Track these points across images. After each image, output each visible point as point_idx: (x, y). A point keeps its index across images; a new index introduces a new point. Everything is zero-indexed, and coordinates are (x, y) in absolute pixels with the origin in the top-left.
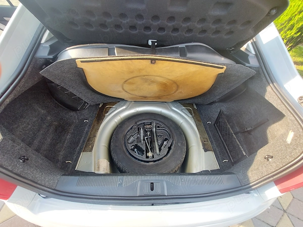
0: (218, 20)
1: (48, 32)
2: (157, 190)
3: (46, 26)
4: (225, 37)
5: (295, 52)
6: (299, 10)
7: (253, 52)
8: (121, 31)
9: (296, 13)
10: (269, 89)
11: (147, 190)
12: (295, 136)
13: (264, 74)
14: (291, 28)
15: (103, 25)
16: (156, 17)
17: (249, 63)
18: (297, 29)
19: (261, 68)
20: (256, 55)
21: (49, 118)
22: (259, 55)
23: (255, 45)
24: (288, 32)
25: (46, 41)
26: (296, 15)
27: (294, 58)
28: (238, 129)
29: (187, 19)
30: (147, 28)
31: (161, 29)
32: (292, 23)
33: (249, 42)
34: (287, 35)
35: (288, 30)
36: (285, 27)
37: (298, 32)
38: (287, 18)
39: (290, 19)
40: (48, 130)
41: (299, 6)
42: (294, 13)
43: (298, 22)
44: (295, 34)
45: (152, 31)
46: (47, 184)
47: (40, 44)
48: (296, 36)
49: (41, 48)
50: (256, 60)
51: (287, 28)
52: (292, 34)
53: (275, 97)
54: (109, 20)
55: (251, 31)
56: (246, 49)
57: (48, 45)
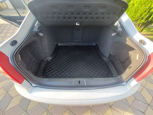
0: (103, 13)
1: (38, 21)
2: (82, 84)
3: (37, 19)
4: (107, 20)
5: (147, 30)
6: (144, 11)
7: (120, 26)
8: (65, 20)
9: (143, 12)
10: (127, 39)
11: (77, 84)
12: (139, 55)
13: (125, 34)
14: (142, 19)
15: (59, 18)
16: (79, 14)
17: (118, 30)
18: (145, 19)
19: (123, 31)
20: (121, 26)
21: (33, 59)
22: (122, 27)
23: (120, 23)
24: (141, 21)
25: (37, 26)
26: (143, 13)
27: (147, 32)
28: (119, 62)
29: (90, 14)
30: (75, 18)
31: (81, 18)
32: (142, 16)
33: (117, 22)
34: (141, 22)
35: (141, 20)
36: (139, 18)
37: (146, 20)
38: (140, 14)
39: (141, 15)
40: (33, 64)
41: (144, 9)
42: (142, 12)
43: (145, 16)
44: (145, 21)
45: (77, 19)
46: (35, 80)
47: (34, 26)
48: (145, 22)
49: (35, 28)
50: (121, 28)
51: (140, 19)
52: (143, 21)
53: (130, 42)
54: (61, 16)
55: (117, 17)
56: (117, 25)
57: (37, 27)
